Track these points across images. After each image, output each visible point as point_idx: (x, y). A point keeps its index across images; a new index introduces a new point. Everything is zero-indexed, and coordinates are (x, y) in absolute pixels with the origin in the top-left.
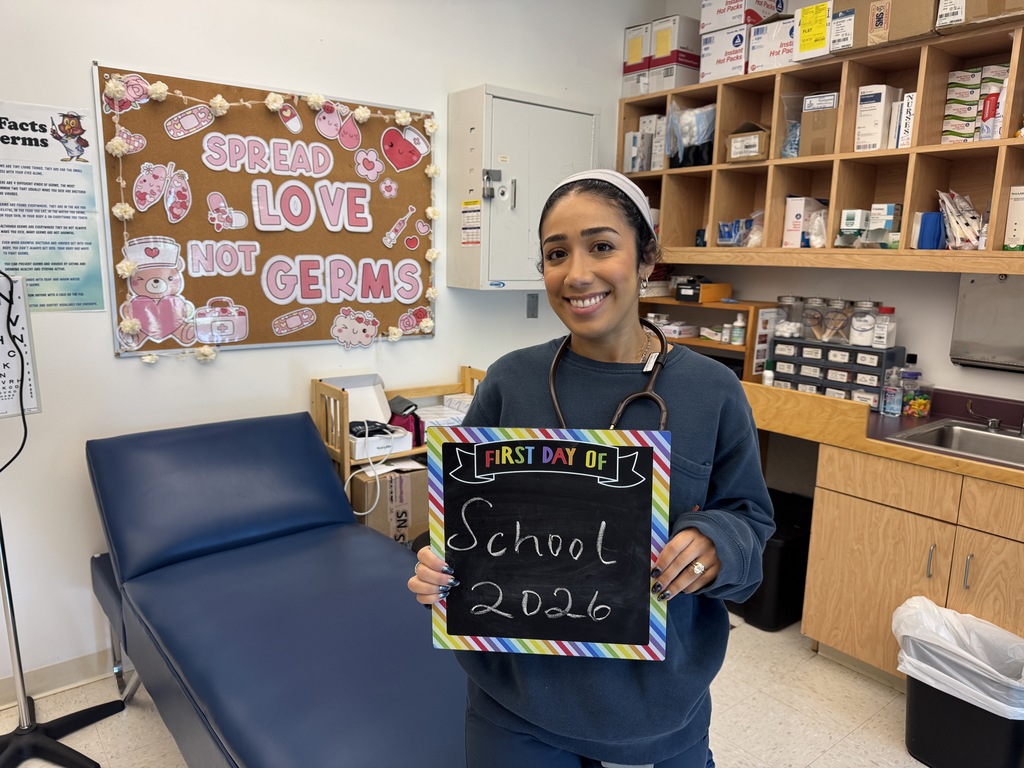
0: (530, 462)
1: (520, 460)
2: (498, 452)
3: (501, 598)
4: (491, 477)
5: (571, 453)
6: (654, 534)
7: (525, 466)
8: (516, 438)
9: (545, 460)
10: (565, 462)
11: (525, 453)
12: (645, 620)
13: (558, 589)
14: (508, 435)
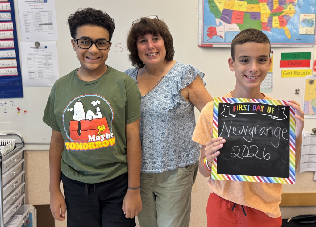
0: (248, 110)
1: (245, 109)
2: (238, 106)
4: (235, 115)
5: (262, 107)
6: (290, 136)
7: (247, 111)
8: (244, 102)
9: (254, 110)
10: (260, 111)
11: (247, 107)
12: (288, 168)
14: (241, 101)
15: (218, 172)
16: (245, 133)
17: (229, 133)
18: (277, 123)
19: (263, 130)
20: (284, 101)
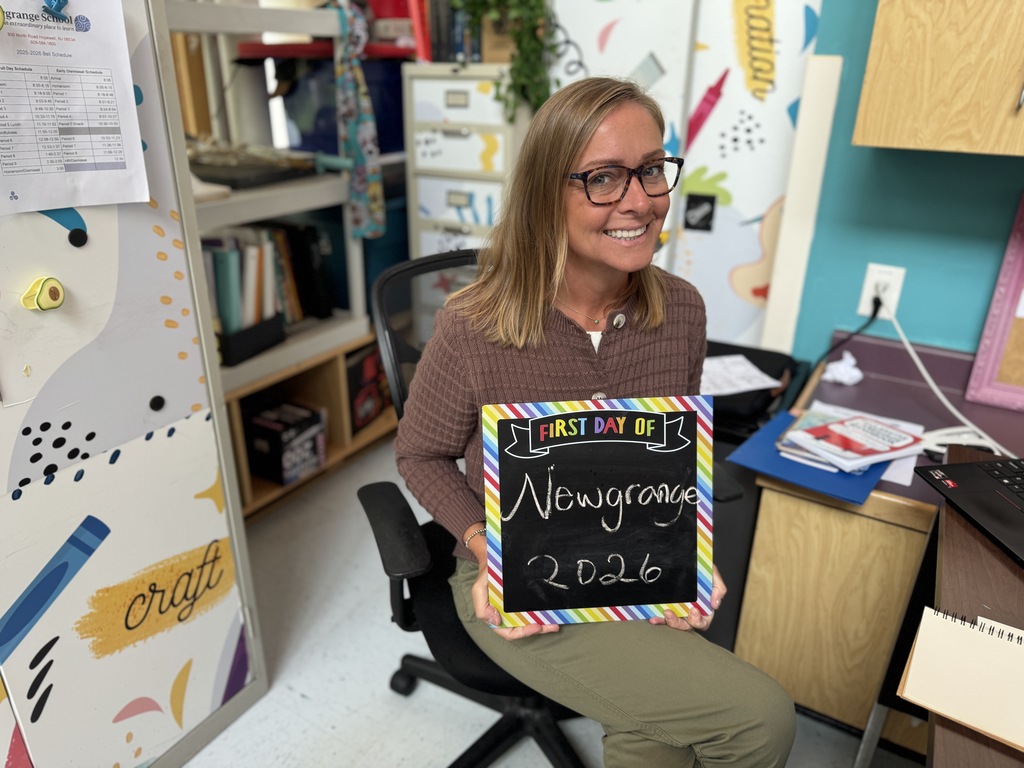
3: (556, 570)
13: (612, 556)
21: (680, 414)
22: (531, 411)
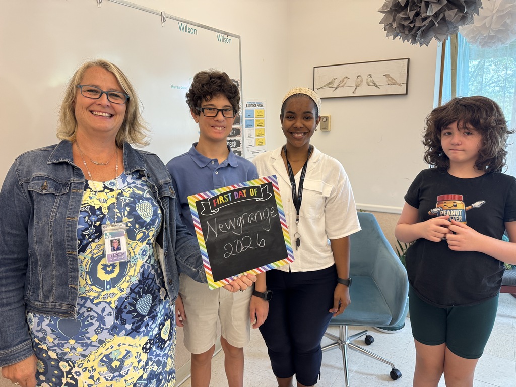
0: (231, 200)
1: (227, 200)
2: (218, 199)
4: (217, 210)
5: (244, 192)
6: (280, 214)
7: (229, 202)
8: (223, 192)
9: (236, 197)
10: (243, 196)
11: (228, 197)
12: (284, 248)
14: (220, 191)
15: (215, 280)
16: (234, 227)
17: (216, 233)
18: (264, 204)
19: (251, 217)
20: (264, 178)
21: (266, 184)
22: (208, 195)
